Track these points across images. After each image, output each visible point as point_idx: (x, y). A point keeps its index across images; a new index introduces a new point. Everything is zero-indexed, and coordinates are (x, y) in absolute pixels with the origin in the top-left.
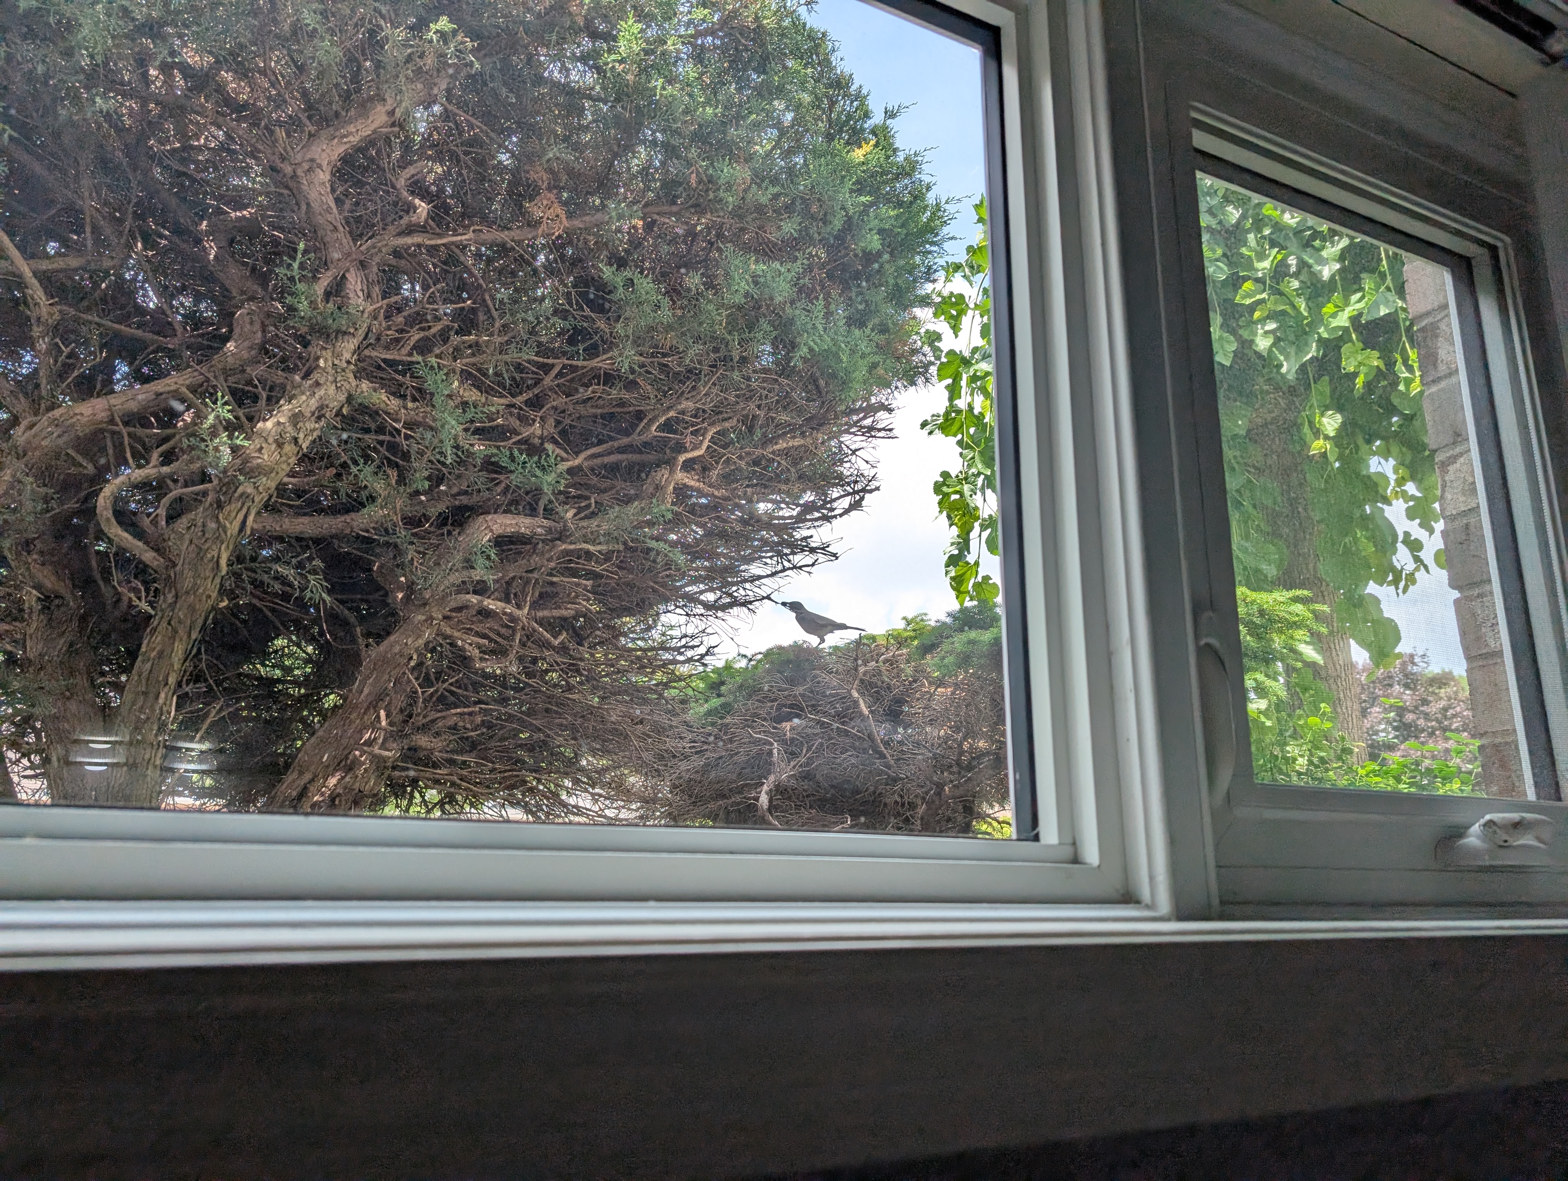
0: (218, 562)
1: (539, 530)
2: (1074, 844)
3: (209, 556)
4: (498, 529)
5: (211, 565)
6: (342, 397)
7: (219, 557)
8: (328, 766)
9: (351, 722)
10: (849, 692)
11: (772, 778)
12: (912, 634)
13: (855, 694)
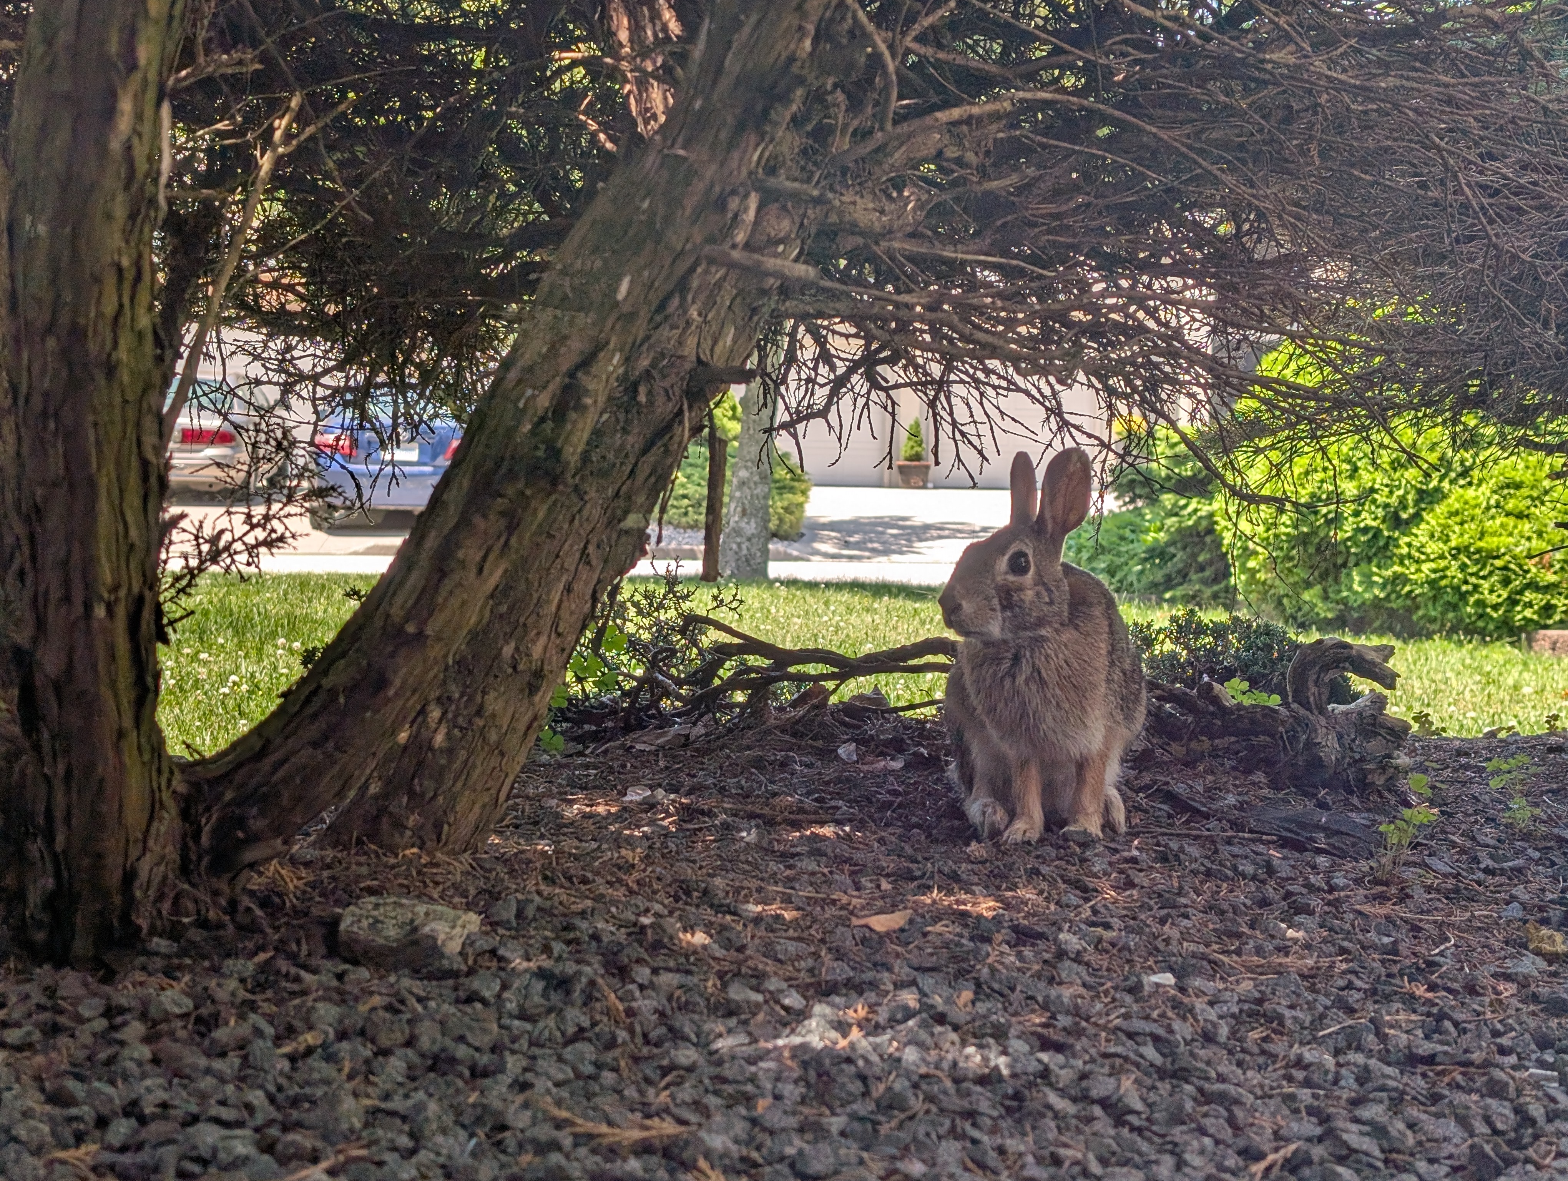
8: (630, 317)
9: (691, 174)
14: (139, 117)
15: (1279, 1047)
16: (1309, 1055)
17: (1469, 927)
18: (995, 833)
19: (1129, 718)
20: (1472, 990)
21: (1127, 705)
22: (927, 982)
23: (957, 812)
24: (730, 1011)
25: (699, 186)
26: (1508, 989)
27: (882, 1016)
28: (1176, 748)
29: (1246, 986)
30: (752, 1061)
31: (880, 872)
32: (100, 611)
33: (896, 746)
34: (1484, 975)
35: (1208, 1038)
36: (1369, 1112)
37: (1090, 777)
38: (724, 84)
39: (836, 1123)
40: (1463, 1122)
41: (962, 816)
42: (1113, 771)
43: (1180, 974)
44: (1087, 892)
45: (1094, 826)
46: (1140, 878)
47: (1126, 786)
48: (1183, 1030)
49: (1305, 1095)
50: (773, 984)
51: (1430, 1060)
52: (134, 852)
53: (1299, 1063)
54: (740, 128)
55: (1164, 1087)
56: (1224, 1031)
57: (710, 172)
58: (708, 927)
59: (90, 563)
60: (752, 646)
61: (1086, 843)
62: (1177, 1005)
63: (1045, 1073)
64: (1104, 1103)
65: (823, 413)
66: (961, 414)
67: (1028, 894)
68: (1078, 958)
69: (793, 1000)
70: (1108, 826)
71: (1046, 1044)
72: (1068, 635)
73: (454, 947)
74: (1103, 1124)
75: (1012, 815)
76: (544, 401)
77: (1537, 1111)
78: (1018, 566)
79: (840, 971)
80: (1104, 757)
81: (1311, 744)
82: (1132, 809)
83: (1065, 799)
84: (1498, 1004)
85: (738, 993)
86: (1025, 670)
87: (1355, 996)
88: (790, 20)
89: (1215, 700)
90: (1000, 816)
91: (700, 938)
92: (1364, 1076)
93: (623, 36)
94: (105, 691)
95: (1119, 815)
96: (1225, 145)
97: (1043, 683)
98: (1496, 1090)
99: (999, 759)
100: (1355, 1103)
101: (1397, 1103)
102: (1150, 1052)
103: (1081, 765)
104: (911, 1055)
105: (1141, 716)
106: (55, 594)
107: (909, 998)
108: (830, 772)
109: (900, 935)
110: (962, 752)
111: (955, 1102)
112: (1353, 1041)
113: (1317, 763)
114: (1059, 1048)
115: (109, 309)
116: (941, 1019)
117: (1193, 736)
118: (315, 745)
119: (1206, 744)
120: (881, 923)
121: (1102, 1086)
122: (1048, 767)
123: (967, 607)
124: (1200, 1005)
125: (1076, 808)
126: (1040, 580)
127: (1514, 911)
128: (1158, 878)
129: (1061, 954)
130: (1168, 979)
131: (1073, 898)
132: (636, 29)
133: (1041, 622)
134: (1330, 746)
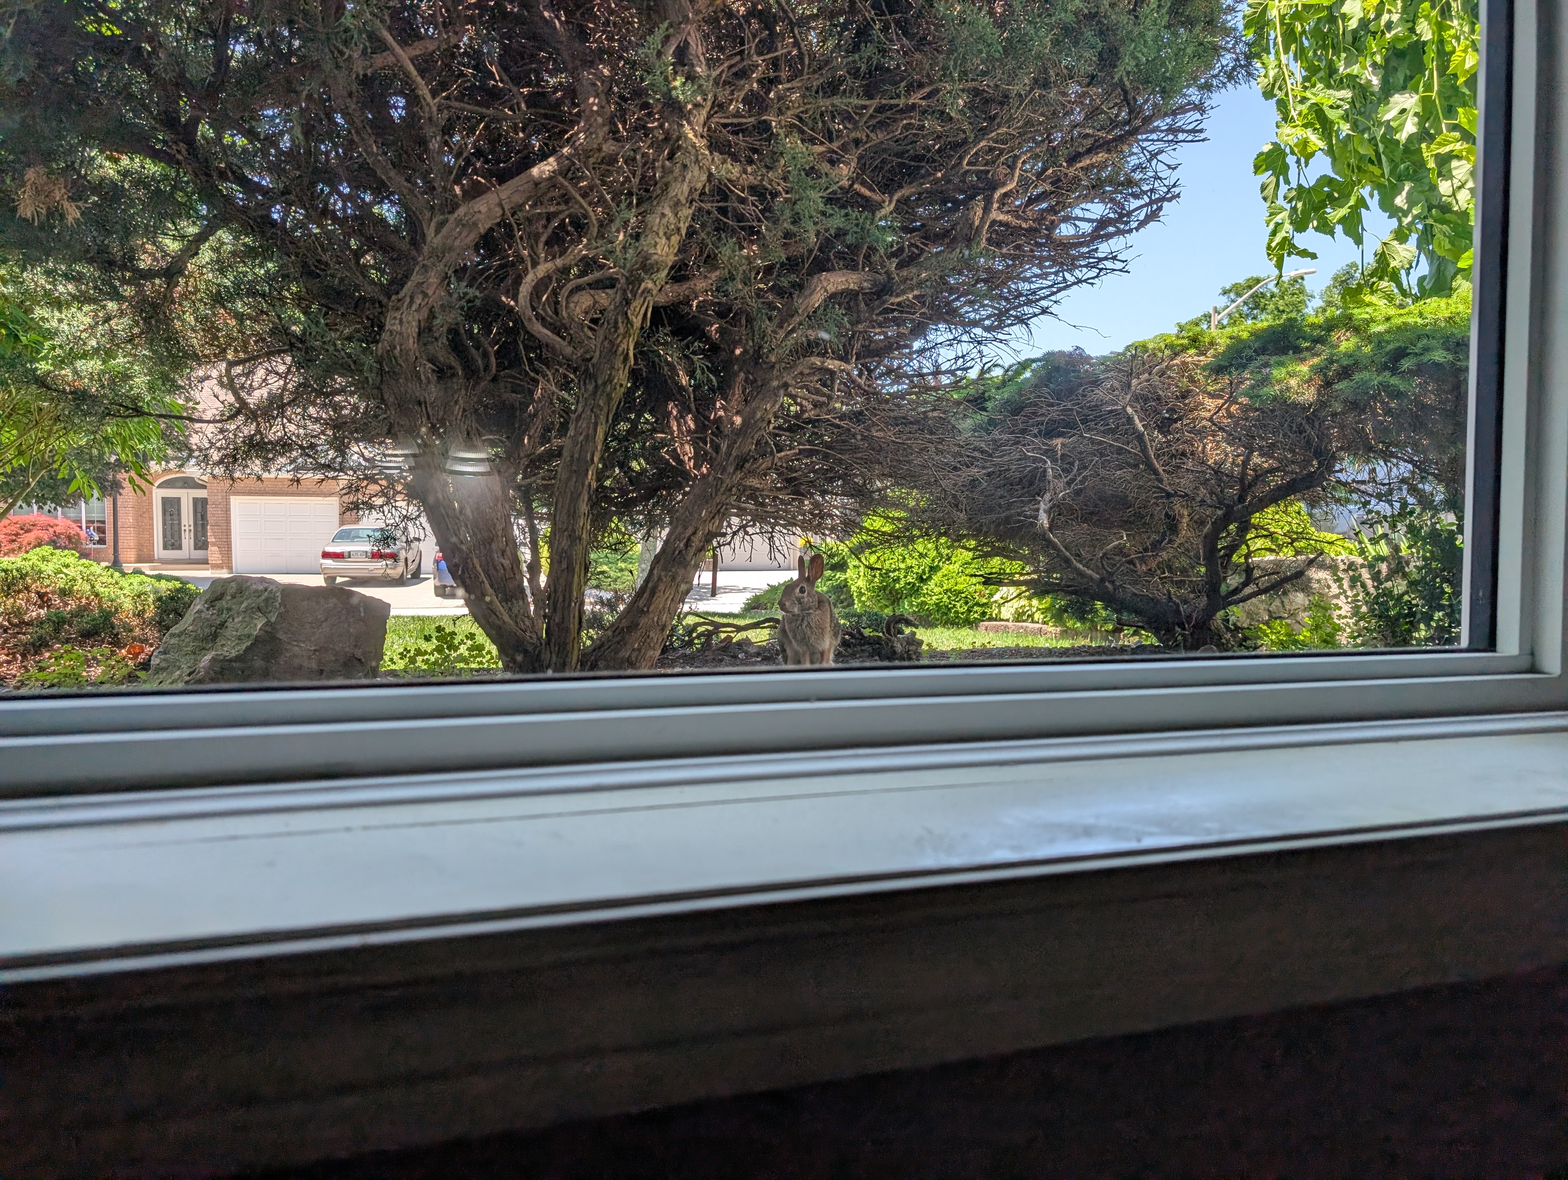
0: (627, 354)
1: (865, 284)
2: (1532, 654)
3: (620, 349)
4: (831, 289)
5: (622, 357)
6: (704, 177)
7: (628, 349)
8: (706, 521)
9: (722, 482)
10: (1124, 408)
11: (1047, 496)
12: (1186, 341)
13: (1129, 410)
19: (836, 637)
21: (835, 635)
28: (851, 651)
33: (758, 653)
37: (825, 657)
38: (732, 458)
42: (832, 656)
54: (736, 469)
59: (571, 592)
60: (707, 622)
65: (729, 544)
66: (777, 543)
72: (818, 612)
76: (682, 544)
78: (802, 591)
80: (829, 650)
81: (892, 647)
88: (750, 440)
89: (862, 634)
93: (675, 428)
97: (811, 628)
99: (797, 653)
103: (822, 654)
105: (839, 639)
110: (784, 651)
113: (895, 652)
117: (855, 646)
119: (859, 648)
122: (812, 654)
123: (787, 604)
126: (809, 595)
132: (679, 425)
133: (810, 608)
134: (899, 648)
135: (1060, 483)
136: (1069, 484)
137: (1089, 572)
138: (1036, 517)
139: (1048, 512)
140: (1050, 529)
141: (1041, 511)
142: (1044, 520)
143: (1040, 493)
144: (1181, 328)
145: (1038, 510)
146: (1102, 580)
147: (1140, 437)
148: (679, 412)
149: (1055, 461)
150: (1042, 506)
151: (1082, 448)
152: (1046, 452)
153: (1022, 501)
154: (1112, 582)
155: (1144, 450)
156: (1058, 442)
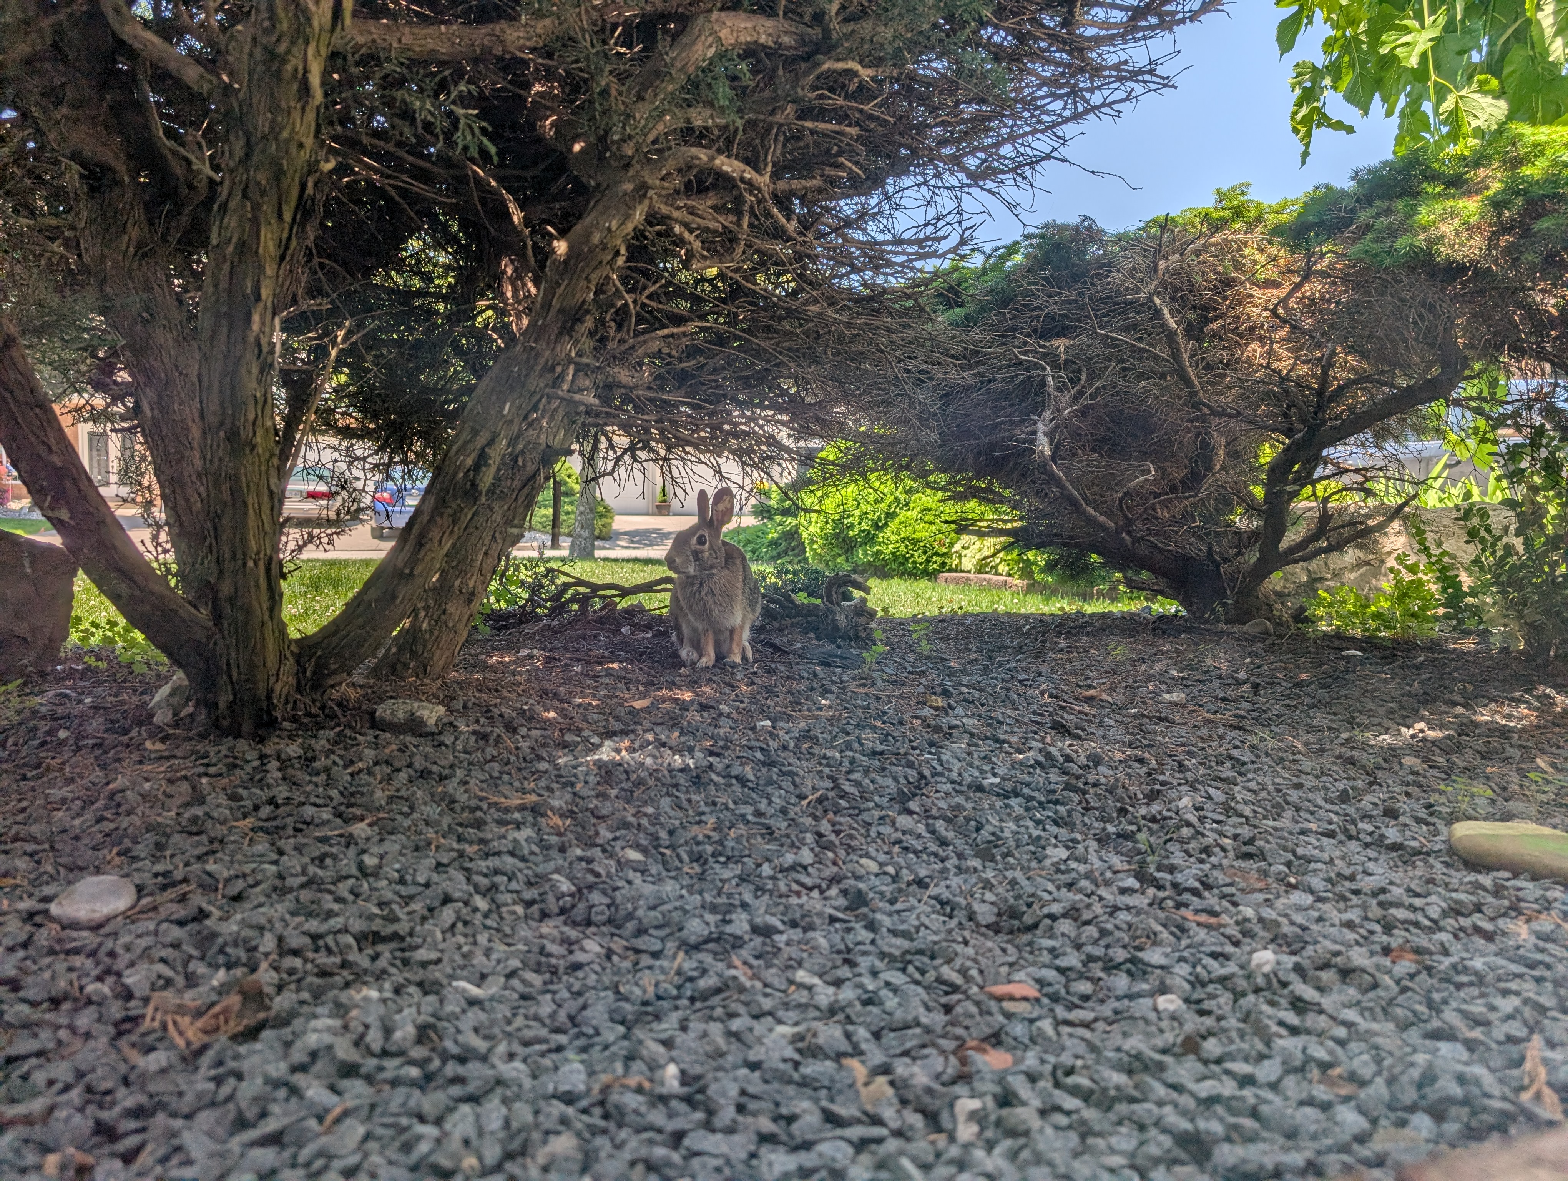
0: (305, 80)
1: (786, 40)
4: (728, 39)
5: (295, 86)
7: (306, 71)
8: (511, 422)
9: (538, 355)
10: (1150, 298)
11: (1047, 414)
12: (1227, 214)
13: (1157, 301)
14: (263, 324)
15: (816, 750)
16: (829, 753)
17: (901, 697)
18: (693, 663)
19: (753, 610)
20: (901, 723)
21: (752, 604)
22: (658, 729)
23: (676, 655)
24: (565, 745)
25: (542, 361)
26: (917, 723)
27: (637, 745)
28: (776, 624)
29: (802, 725)
30: (575, 767)
31: (639, 682)
32: (251, 564)
33: (649, 627)
34: (907, 717)
35: (785, 748)
36: (855, 776)
37: (736, 637)
38: (552, 313)
39: (613, 792)
40: (895, 779)
41: (678, 657)
42: (746, 634)
43: (774, 721)
44: (733, 687)
45: (738, 659)
46: (757, 681)
47: (753, 641)
48: (773, 745)
49: (827, 770)
50: (586, 733)
51: (881, 753)
52: (272, 680)
53: (825, 757)
54: (560, 334)
55: (764, 770)
56: (792, 744)
57: (547, 353)
58: (556, 710)
59: (245, 542)
60: (580, 582)
61: (734, 666)
62: (771, 734)
63: (711, 766)
64: (737, 778)
65: (611, 473)
66: (676, 474)
67: (706, 689)
68: (728, 716)
69: (595, 740)
70: (744, 659)
71: (712, 753)
72: (724, 572)
73: (432, 721)
74: (737, 787)
75: (701, 656)
76: (469, 462)
77: (927, 773)
78: (701, 541)
79: (619, 726)
80: (742, 627)
81: (834, 620)
82: (755, 651)
83: (725, 648)
84: (912, 729)
85: (569, 737)
86: (705, 588)
87: (849, 728)
88: (583, 283)
89: (792, 602)
90: (695, 656)
91: (552, 714)
92: (852, 761)
93: (509, 294)
94: (255, 603)
95: (749, 654)
96: (789, 349)
97: (713, 594)
98: (910, 765)
99: (695, 630)
100: (849, 772)
101: (866, 772)
102: (758, 755)
103: (732, 632)
104: (649, 761)
105: (759, 609)
106: (227, 556)
107: (650, 737)
108: (617, 640)
109: (646, 710)
110: (678, 628)
111: (669, 781)
112: (849, 746)
113: (837, 628)
114: (718, 755)
115: (251, 417)
116: (664, 745)
117: (783, 618)
118: (362, 627)
119: (788, 621)
120: (638, 704)
121: (736, 770)
122: (717, 633)
123: (678, 561)
124: (781, 733)
125: (730, 651)
126: (711, 548)
127: (921, 689)
128: (766, 681)
129: (721, 714)
130: (768, 723)
131: (727, 690)
132: (515, 292)
133: (712, 567)
134: (842, 620)
135: (1065, 398)
136: (1076, 398)
137: (1102, 519)
138: (1033, 442)
139: (1050, 435)
140: (1053, 458)
141: (1040, 434)
142: (1044, 446)
143: (1038, 408)
144: (1221, 197)
145: (1035, 433)
146: (1118, 532)
147: (1171, 336)
148: (516, 270)
149: (1056, 366)
150: (1041, 427)
151: (1091, 351)
152: (1044, 356)
153: (1012, 423)
154: (1129, 533)
155: (1176, 355)
156: (1061, 343)
